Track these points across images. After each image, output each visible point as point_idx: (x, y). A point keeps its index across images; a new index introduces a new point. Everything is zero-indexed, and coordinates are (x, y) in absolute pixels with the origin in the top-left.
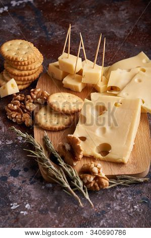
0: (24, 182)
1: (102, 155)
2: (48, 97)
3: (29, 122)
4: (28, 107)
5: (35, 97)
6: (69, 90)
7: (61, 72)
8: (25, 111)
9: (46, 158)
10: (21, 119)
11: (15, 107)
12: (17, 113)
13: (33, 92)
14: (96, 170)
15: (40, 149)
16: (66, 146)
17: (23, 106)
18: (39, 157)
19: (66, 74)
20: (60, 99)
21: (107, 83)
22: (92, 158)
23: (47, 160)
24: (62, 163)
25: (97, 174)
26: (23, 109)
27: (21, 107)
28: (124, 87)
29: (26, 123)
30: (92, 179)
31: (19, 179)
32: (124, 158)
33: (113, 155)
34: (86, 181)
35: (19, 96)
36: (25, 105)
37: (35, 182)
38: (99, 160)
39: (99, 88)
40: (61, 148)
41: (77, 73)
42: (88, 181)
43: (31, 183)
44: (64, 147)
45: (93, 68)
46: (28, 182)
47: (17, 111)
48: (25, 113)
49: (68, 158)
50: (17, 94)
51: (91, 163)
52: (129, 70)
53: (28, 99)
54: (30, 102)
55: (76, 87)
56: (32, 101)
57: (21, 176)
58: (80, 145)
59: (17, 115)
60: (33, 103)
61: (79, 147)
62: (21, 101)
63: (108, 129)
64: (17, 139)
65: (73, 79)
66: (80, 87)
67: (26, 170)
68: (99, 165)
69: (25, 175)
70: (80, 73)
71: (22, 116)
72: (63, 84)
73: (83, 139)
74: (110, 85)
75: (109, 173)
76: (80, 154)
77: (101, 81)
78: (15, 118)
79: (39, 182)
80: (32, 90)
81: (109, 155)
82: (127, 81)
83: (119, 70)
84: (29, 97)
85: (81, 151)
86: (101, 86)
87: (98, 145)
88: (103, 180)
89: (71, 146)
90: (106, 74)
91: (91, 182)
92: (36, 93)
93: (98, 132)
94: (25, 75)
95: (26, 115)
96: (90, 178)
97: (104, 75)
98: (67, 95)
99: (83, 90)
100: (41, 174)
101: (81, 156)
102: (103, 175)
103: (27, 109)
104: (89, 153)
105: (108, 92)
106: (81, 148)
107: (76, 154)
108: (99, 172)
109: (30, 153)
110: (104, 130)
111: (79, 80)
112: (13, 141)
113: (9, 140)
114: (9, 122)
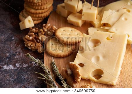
1: (96, 78)
2: (56, 31)
3: (40, 50)
4: (40, 38)
5: (46, 30)
6: (72, 25)
7: (66, 12)
8: (38, 41)
9: (53, 80)
10: (35, 47)
11: (31, 38)
12: (32, 43)
13: (45, 26)
15: (48, 73)
16: (68, 71)
17: (37, 37)
18: (47, 79)
19: (70, 13)
20: (65, 32)
21: (101, 19)
22: (89, 81)
23: (53, 82)
24: (65, 85)
26: (36, 40)
27: (35, 38)
28: (114, 24)
29: (38, 51)
32: (113, 81)
33: (104, 79)
35: (34, 30)
36: (38, 36)
38: (94, 82)
39: (95, 24)
40: (64, 72)
41: (78, 13)
44: (66, 71)
45: (90, 9)
47: (32, 41)
48: (38, 42)
49: (69, 80)
50: (33, 28)
51: (88, 85)
52: (118, 11)
53: (40, 32)
54: (42, 34)
55: (77, 23)
56: (44, 33)
58: (79, 71)
59: (32, 44)
60: (45, 35)
61: (78, 73)
62: (35, 33)
63: (101, 58)
64: (31, 63)
65: (75, 17)
66: (80, 23)
68: (94, 87)
70: (81, 12)
71: (36, 45)
72: (67, 21)
73: (82, 65)
74: (103, 22)
76: (79, 78)
77: (97, 18)
78: (31, 46)
80: (44, 25)
81: (101, 79)
82: (116, 20)
83: (110, 11)
84: (41, 30)
85: (79, 75)
86: (96, 22)
87: (93, 70)
89: (72, 71)
90: (100, 13)
92: (47, 27)
93: (93, 60)
94: (39, 13)
95: (39, 45)
97: (98, 14)
98: (70, 29)
99: (82, 25)
101: (79, 80)
103: (40, 40)
104: (86, 77)
105: (101, 27)
106: (80, 74)
107: (76, 78)
109: (40, 76)
110: (98, 59)
111: (80, 18)
112: (28, 64)
113: (25, 63)
114: (26, 49)
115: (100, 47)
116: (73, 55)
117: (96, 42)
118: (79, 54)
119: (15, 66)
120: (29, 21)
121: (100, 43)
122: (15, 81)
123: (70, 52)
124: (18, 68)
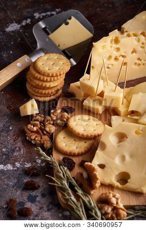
0: (41, 208)
1: (120, 184)
2: (68, 119)
3: (48, 144)
4: (47, 129)
5: (55, 118)
6: (89, 112)
7: (82, 94)
8: (45, 132)
10: (40, 141)
11: (35, 129)
12: (36, 135)
13: (53, 113)
14: (114, 200)
16: (84, 174)
17: (43, 127)
19: (87, 96)
20: (80, 122)
21: (128, 106)
22: (111, 187)
24: (80, 192)
25: (115, 205)
26: (42, 130)
27: (40, 128)
29: (45, 146)
30: (109, 210)
31: (36, 205)
32: (142, 188)
33: (132, 184)
34: (103, 212)
35: (39, 117)
36: (44, 126)
37: (52, 209)
38: (118, 188)
39: (120, 112)
40: (79, 176)
41: (98, 95)
42: (106, 212)
43: (49, 210)
44: (81, 175)
45: (115, 91)
46: (45, 209)
47: (37, 132)
48: (44, 135)
49: (85, 185)
50: (37, 114)
51: (110, 193)
53: (47, 121)
54: (50, 124)
55: (97, 110)
56: (52, 122)
57: (39, 202)
58: (97, 174)
59: (36, 137)
60: (53, 124)
61: (95, 175)
62: (41, 122)
63: (127, 158)
64: (35, 162)
65: (94, 101)
66: (100, 109)
67: (43, 195)
68: (118, 195)
69: (43, 201)
70: (102, 94)
71: (41, 138)
72: (83, 106)
73: (102, 166)
74: (130, 109)
75: (127, 204)
76: (96, 183)
77: (122, 104)
78: (35, 139)
79: (56, 208)
80: (52, 111)
81: (128, 185)
83: (140, 94)
84: (48, 118)
85: (97, 179)
86: (122, 109)
87: (117, 173)
88: (121, 211)
89: (88, 174)
90: (128, 99)
91: (108, 213)
92: (56, 114)
93: (117, 160)
95: (46, 138)
96: (108, 208)
97: (125, 98)
98: (87, 117)
99: (104, 112)
100: (58, 201)
101: (98, 185)
102: (121, 206)
103: (47, 132)
104: (107, 181)
105: (129, 116)
106: (98, 177)
107: (93, 183)
108: (117, 203)
110: (123, 158)
112: (32, 164)
113: (28, 162)
114: (28, 143)
115: (126, 143)
116: (90, 153)
117: (122, 137)
118: (99, 152)
119: (14, 165)
120: (32, 106)
121: (127, 138)
122: (15, 185)
123: (87, 149)
124: (18, 168)
